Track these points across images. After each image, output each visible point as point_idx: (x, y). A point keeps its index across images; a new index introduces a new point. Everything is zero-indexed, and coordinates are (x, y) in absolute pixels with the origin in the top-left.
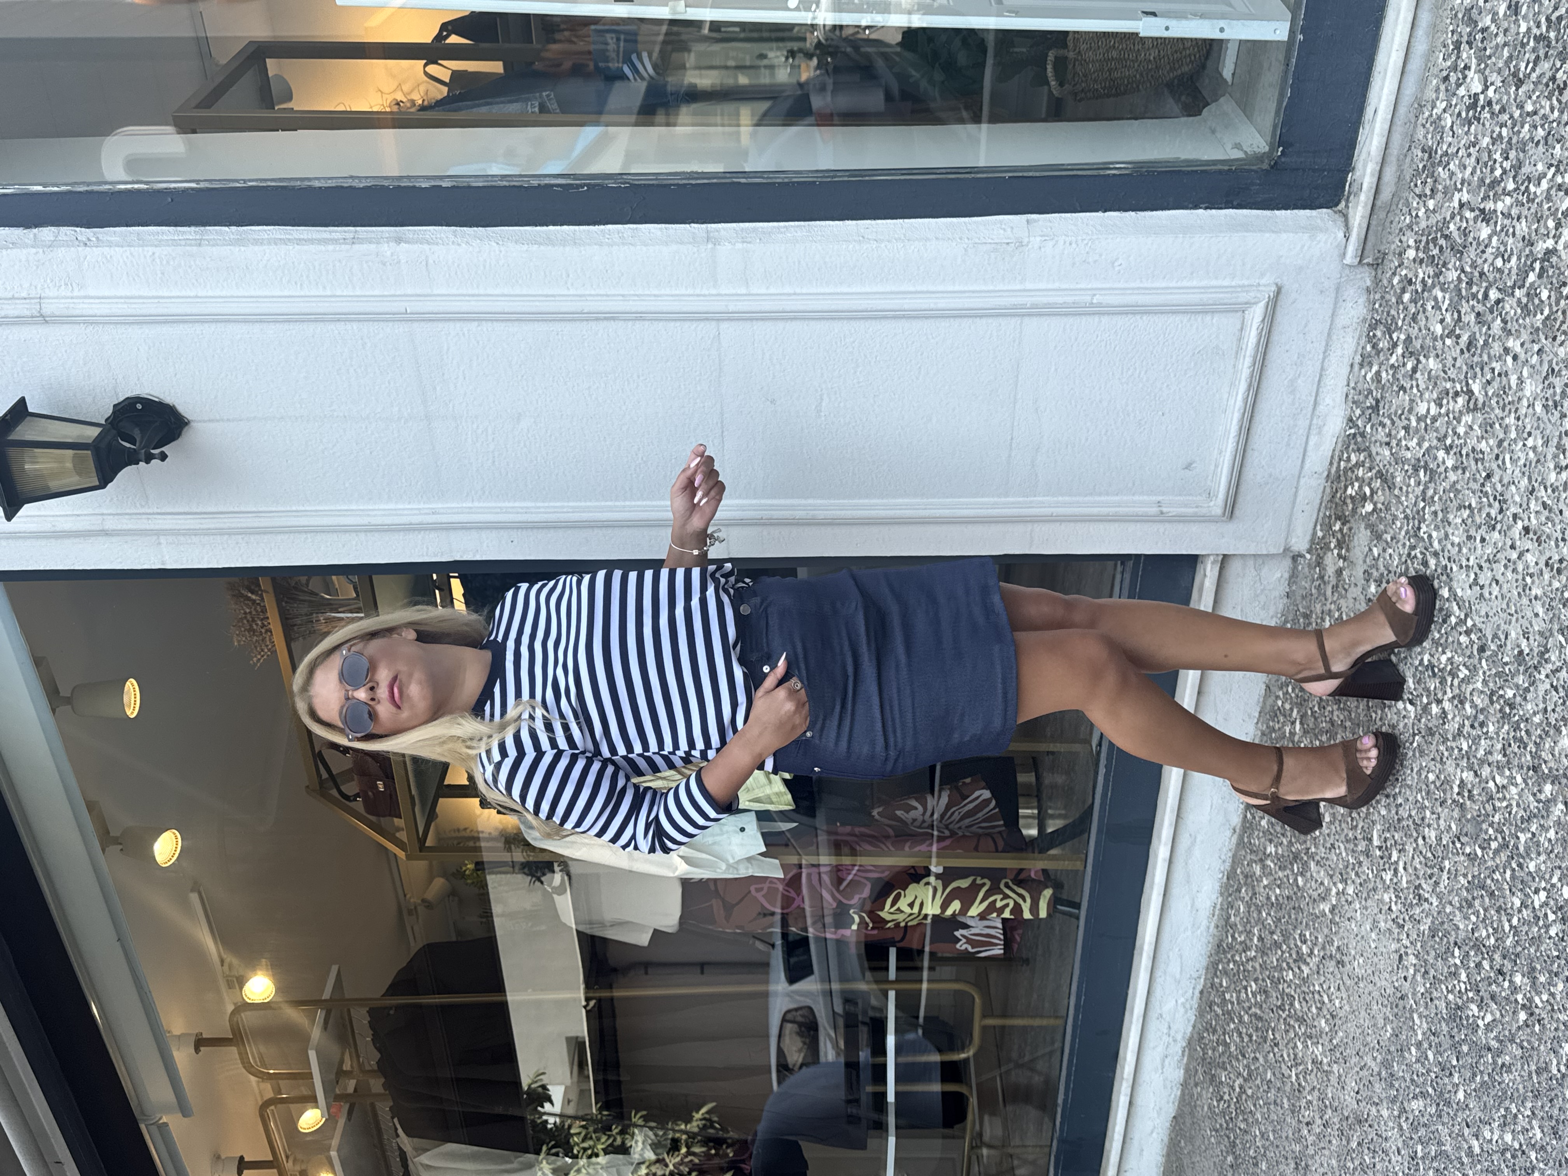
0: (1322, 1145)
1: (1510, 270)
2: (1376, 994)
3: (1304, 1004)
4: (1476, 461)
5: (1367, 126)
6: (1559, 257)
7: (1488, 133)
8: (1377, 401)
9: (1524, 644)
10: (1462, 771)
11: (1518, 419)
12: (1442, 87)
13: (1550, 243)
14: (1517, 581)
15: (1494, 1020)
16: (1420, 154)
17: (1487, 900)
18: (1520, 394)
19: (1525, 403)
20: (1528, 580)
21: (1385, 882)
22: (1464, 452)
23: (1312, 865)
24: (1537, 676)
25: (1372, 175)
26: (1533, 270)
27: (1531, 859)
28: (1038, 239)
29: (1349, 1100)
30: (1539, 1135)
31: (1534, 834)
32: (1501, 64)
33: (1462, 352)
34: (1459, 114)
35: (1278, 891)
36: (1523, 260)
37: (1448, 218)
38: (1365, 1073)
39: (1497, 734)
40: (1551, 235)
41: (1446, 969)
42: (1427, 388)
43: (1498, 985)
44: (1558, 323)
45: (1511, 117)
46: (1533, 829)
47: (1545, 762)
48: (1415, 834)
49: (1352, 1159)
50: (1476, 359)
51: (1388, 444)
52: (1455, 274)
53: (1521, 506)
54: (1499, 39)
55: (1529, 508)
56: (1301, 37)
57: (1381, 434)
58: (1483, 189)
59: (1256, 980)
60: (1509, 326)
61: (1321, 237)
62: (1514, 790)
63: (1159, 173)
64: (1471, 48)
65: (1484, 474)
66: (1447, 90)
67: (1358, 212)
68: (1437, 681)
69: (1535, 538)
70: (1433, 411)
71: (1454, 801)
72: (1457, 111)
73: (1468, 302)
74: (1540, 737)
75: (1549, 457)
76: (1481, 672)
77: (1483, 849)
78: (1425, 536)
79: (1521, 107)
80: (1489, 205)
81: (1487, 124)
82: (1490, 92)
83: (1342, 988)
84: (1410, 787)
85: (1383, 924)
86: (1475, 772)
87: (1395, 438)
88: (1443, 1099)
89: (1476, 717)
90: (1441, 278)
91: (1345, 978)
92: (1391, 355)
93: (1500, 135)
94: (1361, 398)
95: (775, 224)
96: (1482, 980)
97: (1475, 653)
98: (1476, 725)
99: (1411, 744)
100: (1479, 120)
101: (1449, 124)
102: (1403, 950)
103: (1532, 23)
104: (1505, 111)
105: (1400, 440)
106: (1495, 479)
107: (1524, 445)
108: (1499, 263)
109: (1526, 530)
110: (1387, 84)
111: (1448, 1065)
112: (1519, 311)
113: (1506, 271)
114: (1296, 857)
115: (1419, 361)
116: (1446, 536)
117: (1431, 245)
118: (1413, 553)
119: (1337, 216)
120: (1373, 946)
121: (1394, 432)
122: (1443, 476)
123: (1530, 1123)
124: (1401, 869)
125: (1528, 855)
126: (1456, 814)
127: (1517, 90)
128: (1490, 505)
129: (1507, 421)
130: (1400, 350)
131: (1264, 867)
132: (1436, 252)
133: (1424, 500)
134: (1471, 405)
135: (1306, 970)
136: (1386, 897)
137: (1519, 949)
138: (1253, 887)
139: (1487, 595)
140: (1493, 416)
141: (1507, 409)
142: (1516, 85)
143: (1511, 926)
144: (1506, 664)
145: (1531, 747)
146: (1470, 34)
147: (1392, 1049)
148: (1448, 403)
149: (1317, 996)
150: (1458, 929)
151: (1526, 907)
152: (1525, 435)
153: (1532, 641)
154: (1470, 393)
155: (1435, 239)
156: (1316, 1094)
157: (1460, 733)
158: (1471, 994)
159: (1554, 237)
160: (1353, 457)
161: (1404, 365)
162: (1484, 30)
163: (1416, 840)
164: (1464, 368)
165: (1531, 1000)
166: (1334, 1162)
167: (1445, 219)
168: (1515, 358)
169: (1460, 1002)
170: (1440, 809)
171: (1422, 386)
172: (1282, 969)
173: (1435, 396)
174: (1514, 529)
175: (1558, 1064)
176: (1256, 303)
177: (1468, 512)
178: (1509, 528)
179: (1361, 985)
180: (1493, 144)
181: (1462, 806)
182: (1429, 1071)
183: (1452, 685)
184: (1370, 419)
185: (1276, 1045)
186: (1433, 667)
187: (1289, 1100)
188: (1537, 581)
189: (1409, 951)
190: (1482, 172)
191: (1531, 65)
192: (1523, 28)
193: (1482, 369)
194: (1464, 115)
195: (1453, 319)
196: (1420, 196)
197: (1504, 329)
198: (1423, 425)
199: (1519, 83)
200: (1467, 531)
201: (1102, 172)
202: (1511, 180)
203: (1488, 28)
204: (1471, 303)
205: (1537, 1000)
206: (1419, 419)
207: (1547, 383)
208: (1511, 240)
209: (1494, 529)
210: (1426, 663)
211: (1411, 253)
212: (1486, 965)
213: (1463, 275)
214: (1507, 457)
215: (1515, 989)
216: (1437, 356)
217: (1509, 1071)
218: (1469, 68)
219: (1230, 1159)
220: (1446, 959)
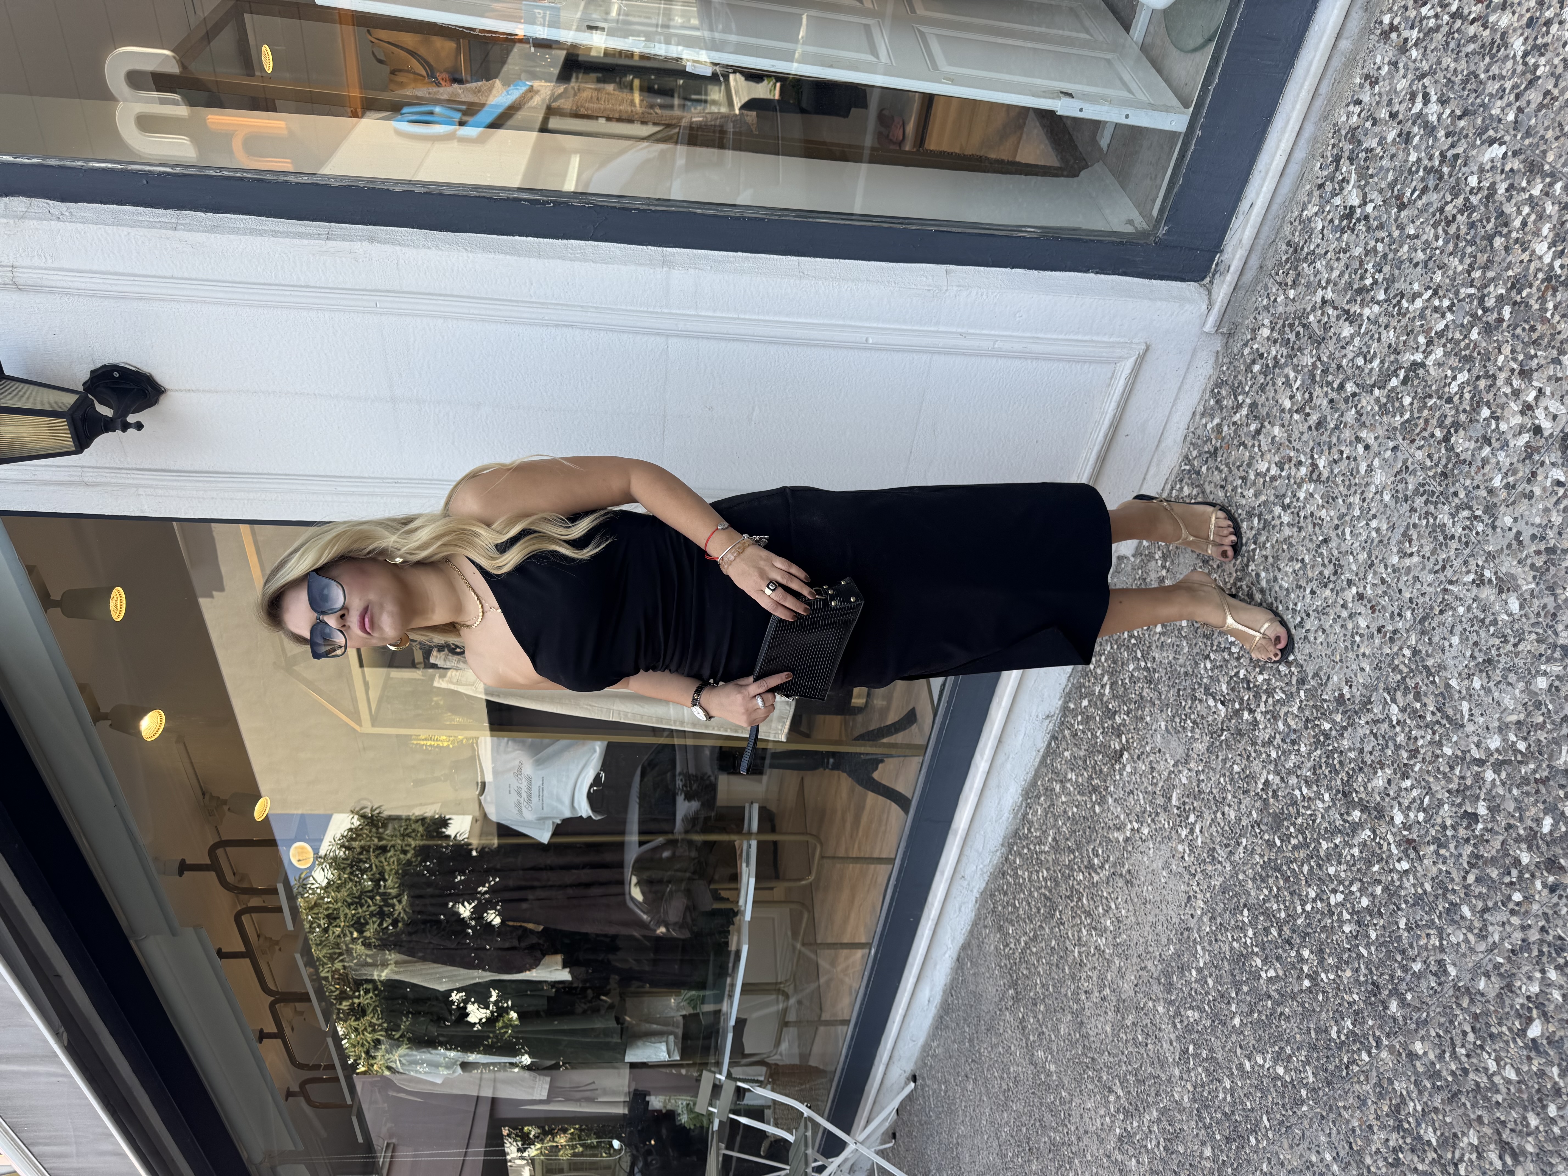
0: (1098, 1012)
1: (1371, 370)
2: (1162, 918)
3: (1091, 903)
4: (1314, 525)
5: (1241, 217)
6: (1428, 371)
7: (1362, 244)
8: (1216, 449)
9: (1346, 690)
10: (1268, 773)
11: (1364, 500)
12: (1316, 193)
13: (1419, 357)
14: (1345, 635)
15: (1277, 976)
16: (1284, 247)
17: (1281, 882)
18: (1369, 479)
19: (1373, 489)
20: (1357, 638)
21: (1180, 835)
22: (1302, 514)
23: (1110, 801)
24: (1357, 720)
25: (1240, 259)
26: (1397, 376)
27: (1332, 865)
28: (955, 288)
29: (1127, 988)
30: (1311, 1079)
31: (1336, 846)
32: (1383, 185)
33: (1310, 428)
34: (1332, 221)
35: (1075, 810)
36: (1386, 365)
37: (1309, 309)
38: (1144, 973)
39: (1309, 754)
40: (1421, 349)
41: (1233, 923)
42: (1270, 451)
43: (1285, 951)
44: (1419, 429)
45: (1390, 235)
46: (1337, 841)
47: (1357, 792)
48: (1214, 808)
49: (1126, 1033)
50: (1325, 438)
51: (1222, 487)
52: (1310, 361)
53: (1357, 574)
54: (1384, 162)
55: (1365, 578)
56: (1199, 133)
57: (1217, 477)
58: (1349, 293)
59: (1048, 869)
60: (1364, 418)
61: (1187, 306)
62: (1320, 805)
63: (1062, 239)
64: (1352, 164)
65: (1321, 538)
66: (1321, 197)
67: (1222, 289)
68: (1251, 695)
69: (1369, 606)
70: (1274, 471)
71: (1257, 794)
72: (1329, 217)
73: (1322, 387)
74: (1353, 769)
75: (1394, 541)
76: (1298, 701)
77: (1282, 841)
78: (1254, 574)
79: (1401, 227)
80: (1355, 308)
81: (1362, 237)
82: (1369, 208)
83: (1129, 902)
84: (1214, 770)
85: (1175, 867)
86: (1282, 779)
87: (1231, 484)
88: (1219, 1020)
89: (1288, 735)
90: (1295, 360)
91: (1133, 895)
92: (1235, 413)
93: (1375, 249)
94: (1199, 442)
95: (725, 253)
96: (1270, 942)
97: (1294, 682)
98: (1288, 740)
99: (1219, 736)
100: (1353, 230)
101: (1320, 227)
102: (1191, 893)
103: (1423, 154)
104: (1382, 228)
105: (1236, 487)
106: (1333, 544)
107: (1367, 524)
108: (1360, 361)
109: (1361, 597)
110: (1266, 184)
111: (1226, 995)
112: (1377, 408)
113: (1367, 371)
114: (1095, 789)
115: (1262, 426)
116: (1275, 579)
117: (1287, 329)
118: (1239, 584)
119: (1201, 290)
120: (1163, 880)
121: (1230, 479)
122: (1277, 528)
123: (1304, 1067)
124: (1197, 830)
125: (1329, 860)
126: (1258, 804)
127: (1399, 212)
128: (1324, 565)
129: (1351, 499)
130: (1244, 411)
131: (1064, 788)
132: (1292, 337)
133: (1255, 543)
134: (1315, 477)
135: (1096, 878)
136: (1180, 848)
137: (1309, 930)
138: (1052, 800)
139: (1312, 639)
140: (1336, 491)
141: (1353, 489)
142: (1398, 207)
143: (1304, 910)
144: (1325, 701)
145: (1343, 775)
146: (1352, 151)
147: (1173, 964)
148: (1290, 468)
149: (1104, 901)
150: (1249, 895)
151: (1322, 900)
152: (1370, 516)
153: (1354, 690)
154: (1314, 466)
155: (1291, 326)
156: (1096, 972)
157: (1270, 742)
158: (1256, 950)
159: (1424, 352)
160: (1186, 488)
161: (1248, 425)
162: (1367, 150)
163: (1215, 813)
164: (1311, 444)
165: (1317, 973)
166: (1108, 1029)
167: (1304, 309)
168: (1367, 447)
169: (1245, 952)
170: (1242, 797)
171: (1265, 448)
172: (1072, 870)
173: (1277, 459)
174: (1346, 593)
175: (1339, 1032)
176: (1128, 358)
177: (1300, 565)
178: (1343, 590)
179: (1148, 906)
180: (1366, 255)
181: (1265, 801)
182: (1207, 993)
183: (1266, 702)
184: (1206, 462)
185: (1062, 924)
186: (1248, 682)
187: (1070, 968)
188: (1366, 642)
189: (1199, 896)
190: (1350, 277)
191: (1417, 193)
192: (1413, 157)
193: (1330, 448)
194: (1337, 222)
195: (1303, 398)
196: (1280, 284)
197: (1357, 420)
198: (1262, 480)
199: (1402, 207)
200: (1298, 580)
201: (1015, 234)
202: (1382, 291)
203: (1372, 150)
204: (1325, 389)
205: (1323, 975)
206: (1258, 474)
207: (1398, 477)
208: (1375, 345)
209: (1326, 586)
210: (1241, 676)
211: (1266, 332)
212: (1274, 932)
213: (1318, 363)
214: (1348, 531)
215: (1301, 960)
216: (1283, 426)
217: (1287, 1019)
218: (1348, 182)
219: (1011, 992)
220: (1235, 914)
